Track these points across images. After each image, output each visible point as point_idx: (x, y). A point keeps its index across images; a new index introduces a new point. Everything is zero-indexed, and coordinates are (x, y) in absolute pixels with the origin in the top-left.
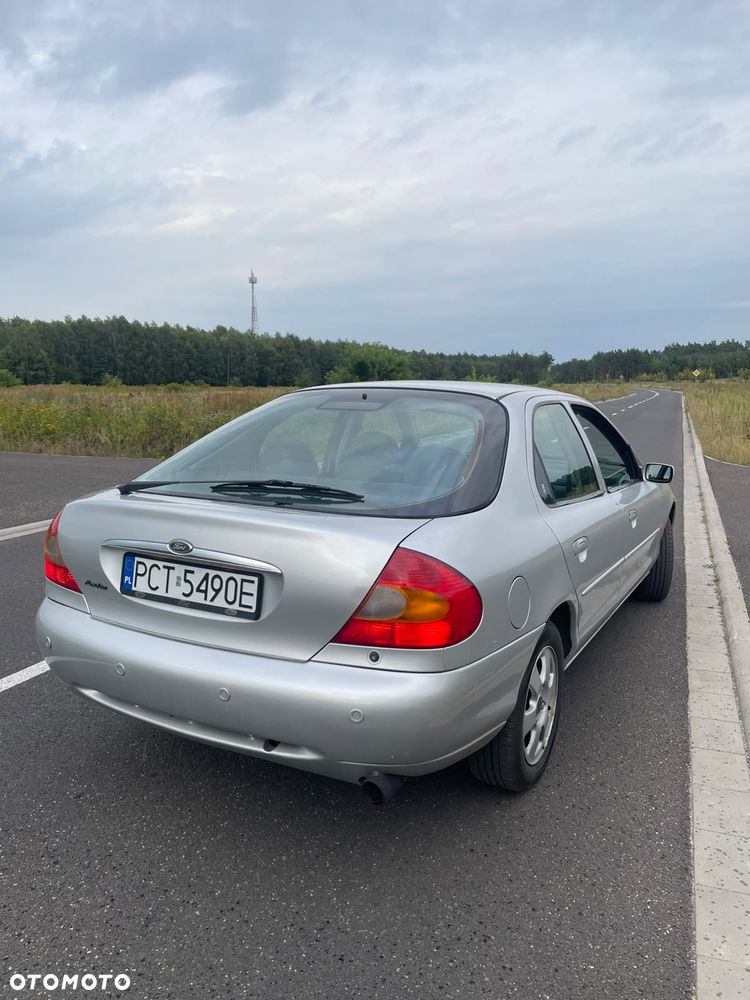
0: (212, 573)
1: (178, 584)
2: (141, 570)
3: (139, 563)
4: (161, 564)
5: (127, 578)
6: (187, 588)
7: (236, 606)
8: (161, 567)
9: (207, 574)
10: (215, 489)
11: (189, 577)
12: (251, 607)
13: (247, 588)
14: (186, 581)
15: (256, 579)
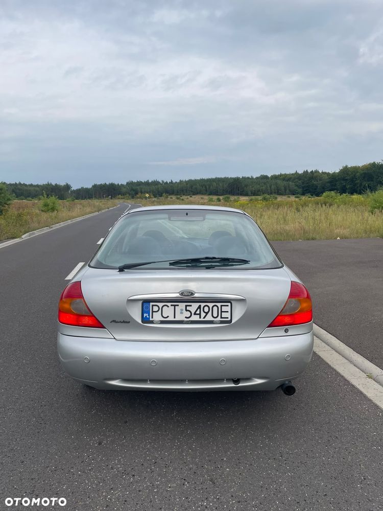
0: (203, 305)
1: (182, 313)
2: (155, 309)
3: (153, 306)
4: (169, 304)
5: (145, 315)
6: (188, 314)
7: (219, 319)
8: (169, 305)
9: (200, 306)
10: (171, 264)
11: (188, 308)
12: (228, 318)
13: (224, 309)
14: (186, 310)
15: (229, 304)
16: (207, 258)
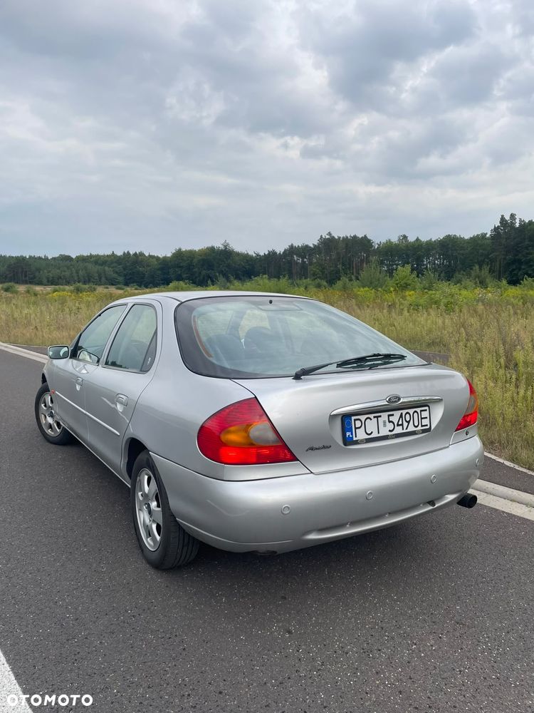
0: (404, 412)
1: (385, 425)
2: (358, 424)
3: (355, 420)
4: (371, 416)
5: (348, 434)
6: (390, 426)
7: (420, 428)
8: (372, 418)
9: (402, 413)
10: (339, 365)
11: (391, 418)
12: (427, 425)
13: (423, 415)
14: (390, 422)
15: (427, 408)
16: (375, 355)
